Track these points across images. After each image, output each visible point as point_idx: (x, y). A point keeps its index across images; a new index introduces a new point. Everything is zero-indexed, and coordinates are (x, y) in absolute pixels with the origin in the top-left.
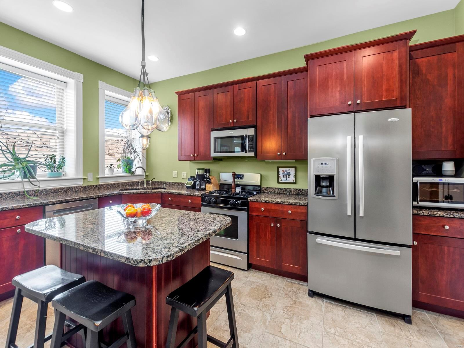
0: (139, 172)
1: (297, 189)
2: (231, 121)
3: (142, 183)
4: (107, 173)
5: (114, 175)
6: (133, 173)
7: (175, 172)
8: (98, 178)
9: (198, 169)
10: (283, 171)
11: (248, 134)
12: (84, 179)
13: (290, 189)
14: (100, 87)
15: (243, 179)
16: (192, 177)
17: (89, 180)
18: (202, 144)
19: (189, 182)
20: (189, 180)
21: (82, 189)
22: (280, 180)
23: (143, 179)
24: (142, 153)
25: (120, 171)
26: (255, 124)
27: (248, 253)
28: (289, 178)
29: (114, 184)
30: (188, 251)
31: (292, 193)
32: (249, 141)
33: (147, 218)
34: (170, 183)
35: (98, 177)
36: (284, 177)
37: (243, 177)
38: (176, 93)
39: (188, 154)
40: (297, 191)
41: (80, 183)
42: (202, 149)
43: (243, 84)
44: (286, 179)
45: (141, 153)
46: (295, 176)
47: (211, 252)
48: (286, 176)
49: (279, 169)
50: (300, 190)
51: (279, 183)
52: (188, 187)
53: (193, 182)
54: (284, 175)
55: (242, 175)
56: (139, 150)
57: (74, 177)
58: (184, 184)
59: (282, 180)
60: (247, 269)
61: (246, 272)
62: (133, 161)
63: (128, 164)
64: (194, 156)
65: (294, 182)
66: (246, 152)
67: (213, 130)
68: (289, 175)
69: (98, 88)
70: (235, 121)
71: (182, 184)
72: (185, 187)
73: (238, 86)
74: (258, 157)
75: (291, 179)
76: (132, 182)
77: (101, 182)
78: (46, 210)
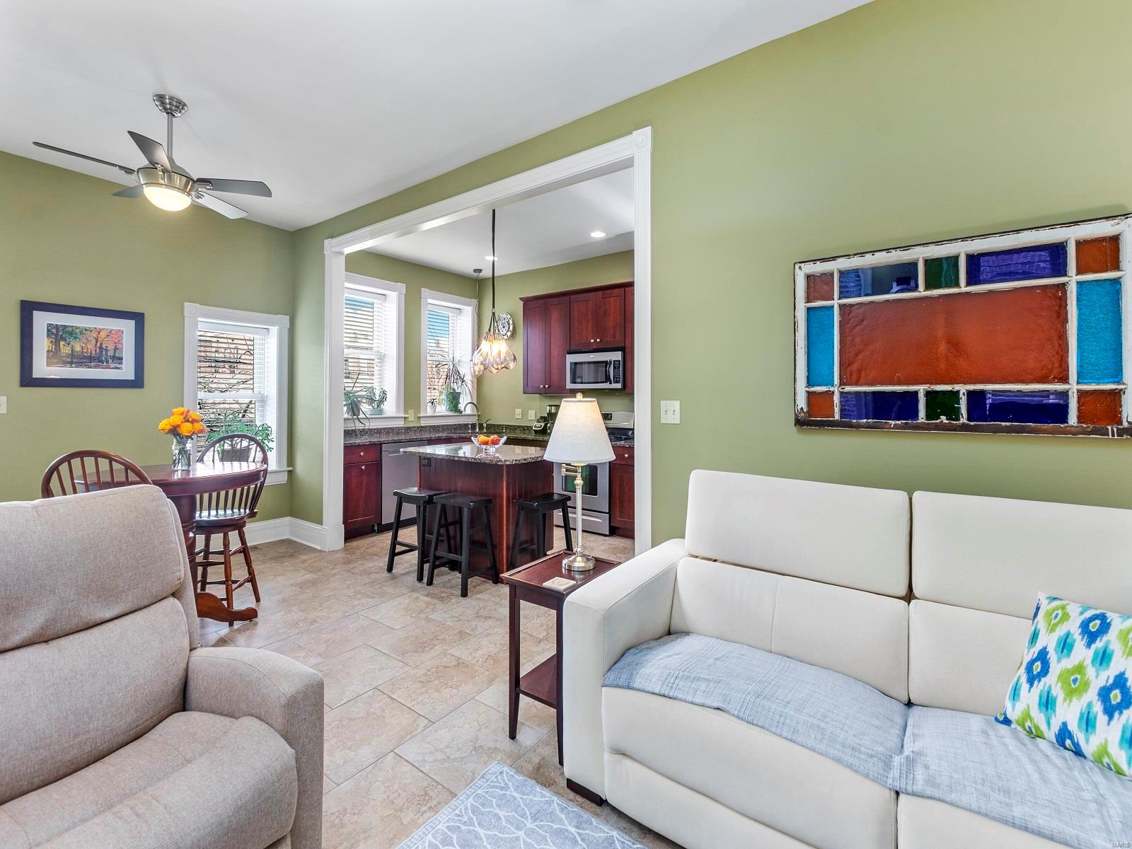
0: (469, 410)
2: (592, 341)
3: (473, 426)
4: (429, 412)
5: (436, 414)
6: (461, 412)
7: (518, 411)
8: (419, 418)
9: (549, 406)
11: (613, 359)
12: (405, 418)
14: (422, 296)
15: (611, 420)
16: (541, 417)
17: (410, 420)
18: (555, 371)
19: (539, 425)
20: (538, 421)
21: (403, 431)
23: (474, 420)
24: (472, 382)
25: (442, 409)
26: (623, 345)
27: (609, 513)
29: (438, 426)
30: (529, 462)
32: (614, 368)
33: (496, 446)
34: (511, 426)
35: (420, 415)
37: (611, 417)
38: (520, 299)
39: (537, 385)
41: (401, 424)
42: (555, 377)
43: (608, 291)
45: (470, 382)
47: (569, 515)
52: (536, 431)
53: (543, 424)
55: (609, 414)
56: (468, 378)
57: (394, 415)
58: (531, 427)
60: (608, 534)
61: (608, 538)
62: (459, 393)
63: (454, 398)
64: (544, 387)
66: (611, 383)
67: (569, 353)
69: (421, 298)
70: (598, 340)
71: (529, 428)
72: (533, 432)
73: (603, 294)
74: (627, 389)
76: (459, 425)
77: (423, 423)
78: (383, 449)
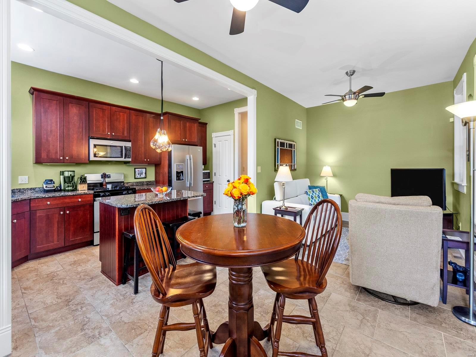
1: (147, 181)
2: (109, 133)
10: (138, 171)
11: (126, 146)
13: (143, 182)
15: (110, 178)
16: (50, 180)
19: (50, 185)
22: (136, 176)
26: (129, 139)
28: (142, 175)
31: (145, 184)
32: (127, 150)
36: (139, 175)
37: (110, 176)
40: (147, 182)
44: (140, 176)
46: (146, 173)
48: (140, 174)
49: (136, 169)
50: (149, 181)
51: (135, 178)
54: (139, 173)
55: (109, 175)
59: (137, 177)
65: (145, 177)
68: (142, 173)
70: (113, 134)
75: (143, 176)
